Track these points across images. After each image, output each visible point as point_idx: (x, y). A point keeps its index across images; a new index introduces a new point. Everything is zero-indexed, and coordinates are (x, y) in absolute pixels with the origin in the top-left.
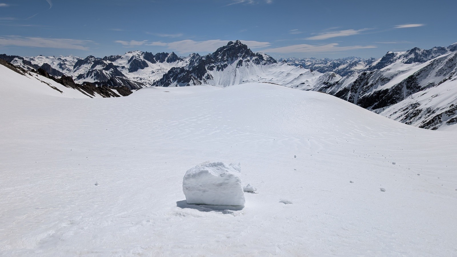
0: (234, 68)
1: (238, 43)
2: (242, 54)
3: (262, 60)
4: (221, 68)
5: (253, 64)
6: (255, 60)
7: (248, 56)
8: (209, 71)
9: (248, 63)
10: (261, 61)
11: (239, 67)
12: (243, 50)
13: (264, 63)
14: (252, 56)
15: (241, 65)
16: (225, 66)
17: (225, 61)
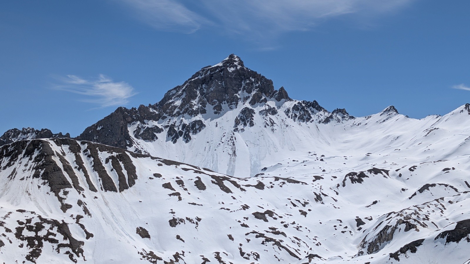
0: (227, 131)
1: (236, 61)
2: (250, 92)
3: (314, 110)
4: (181, 133)
5: (290, 121)
6: (293, 108)
7: (267, 98)
8: (141, 141)
9: (270, 118)
10: (313, 112)
11: (243, 130)
12: (250, 80)
13: (323, 118)
14: (283, 100)
15: (248, 124)
16: (198, 127)
17: (196, 113)
